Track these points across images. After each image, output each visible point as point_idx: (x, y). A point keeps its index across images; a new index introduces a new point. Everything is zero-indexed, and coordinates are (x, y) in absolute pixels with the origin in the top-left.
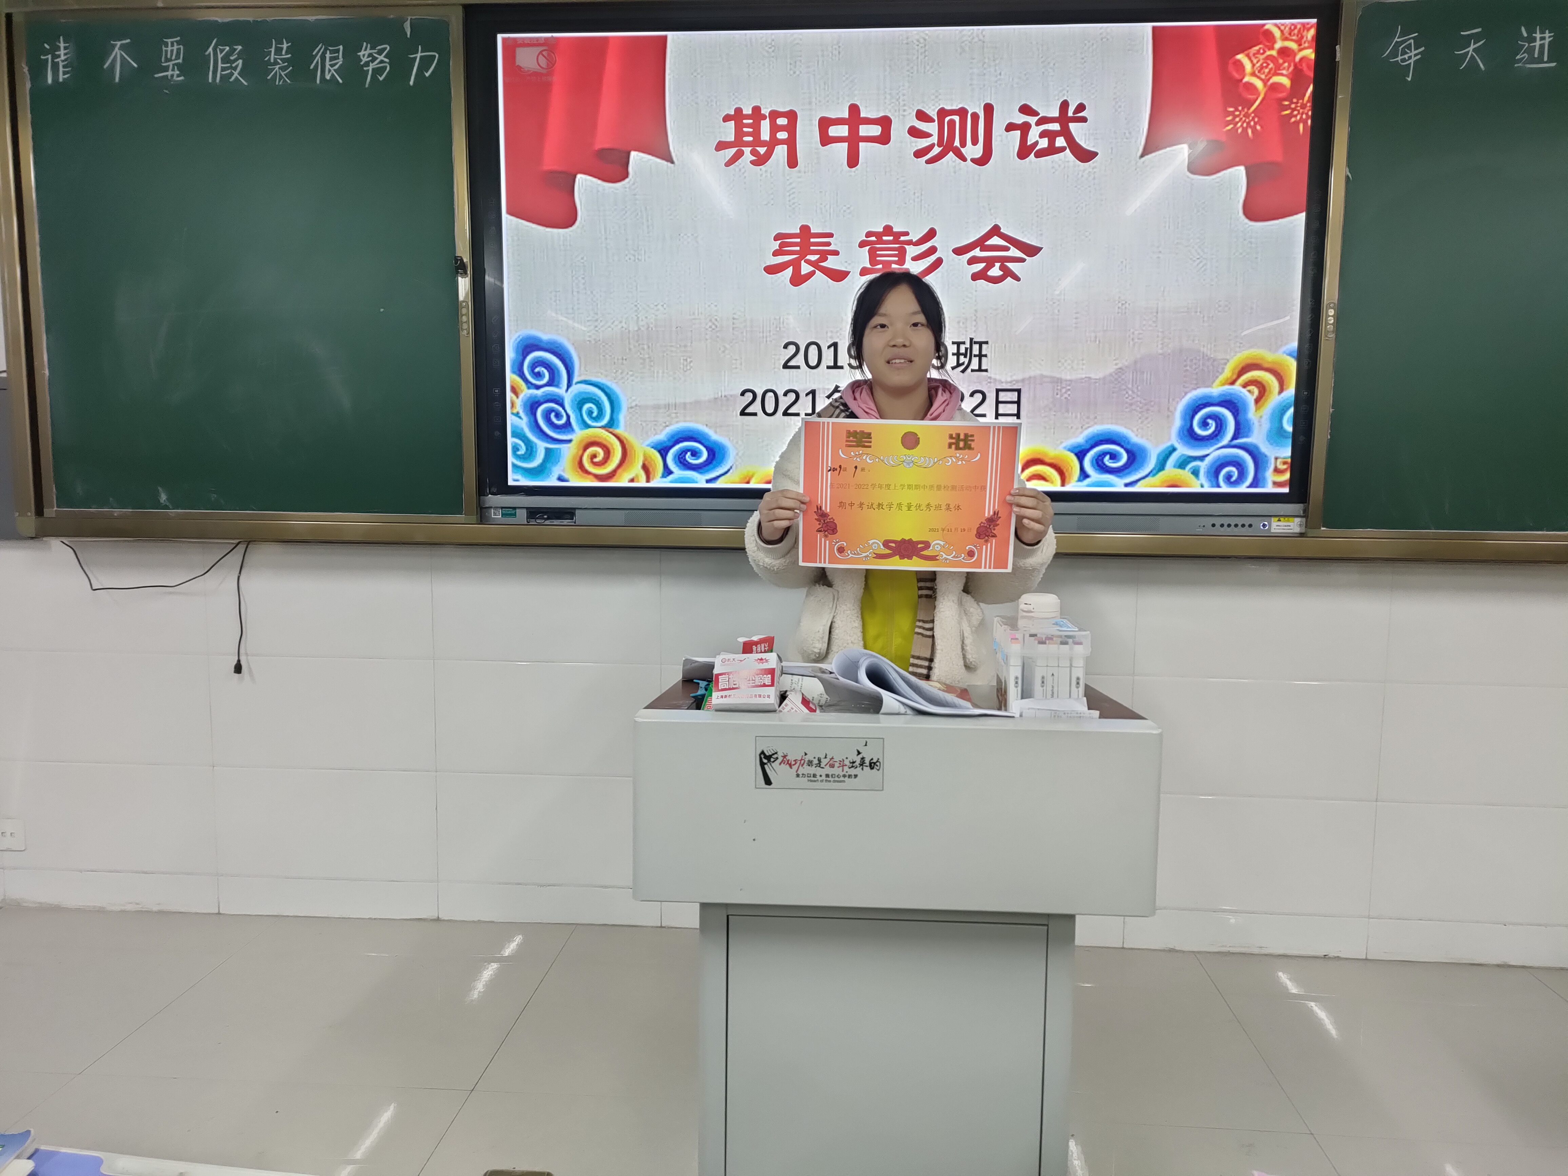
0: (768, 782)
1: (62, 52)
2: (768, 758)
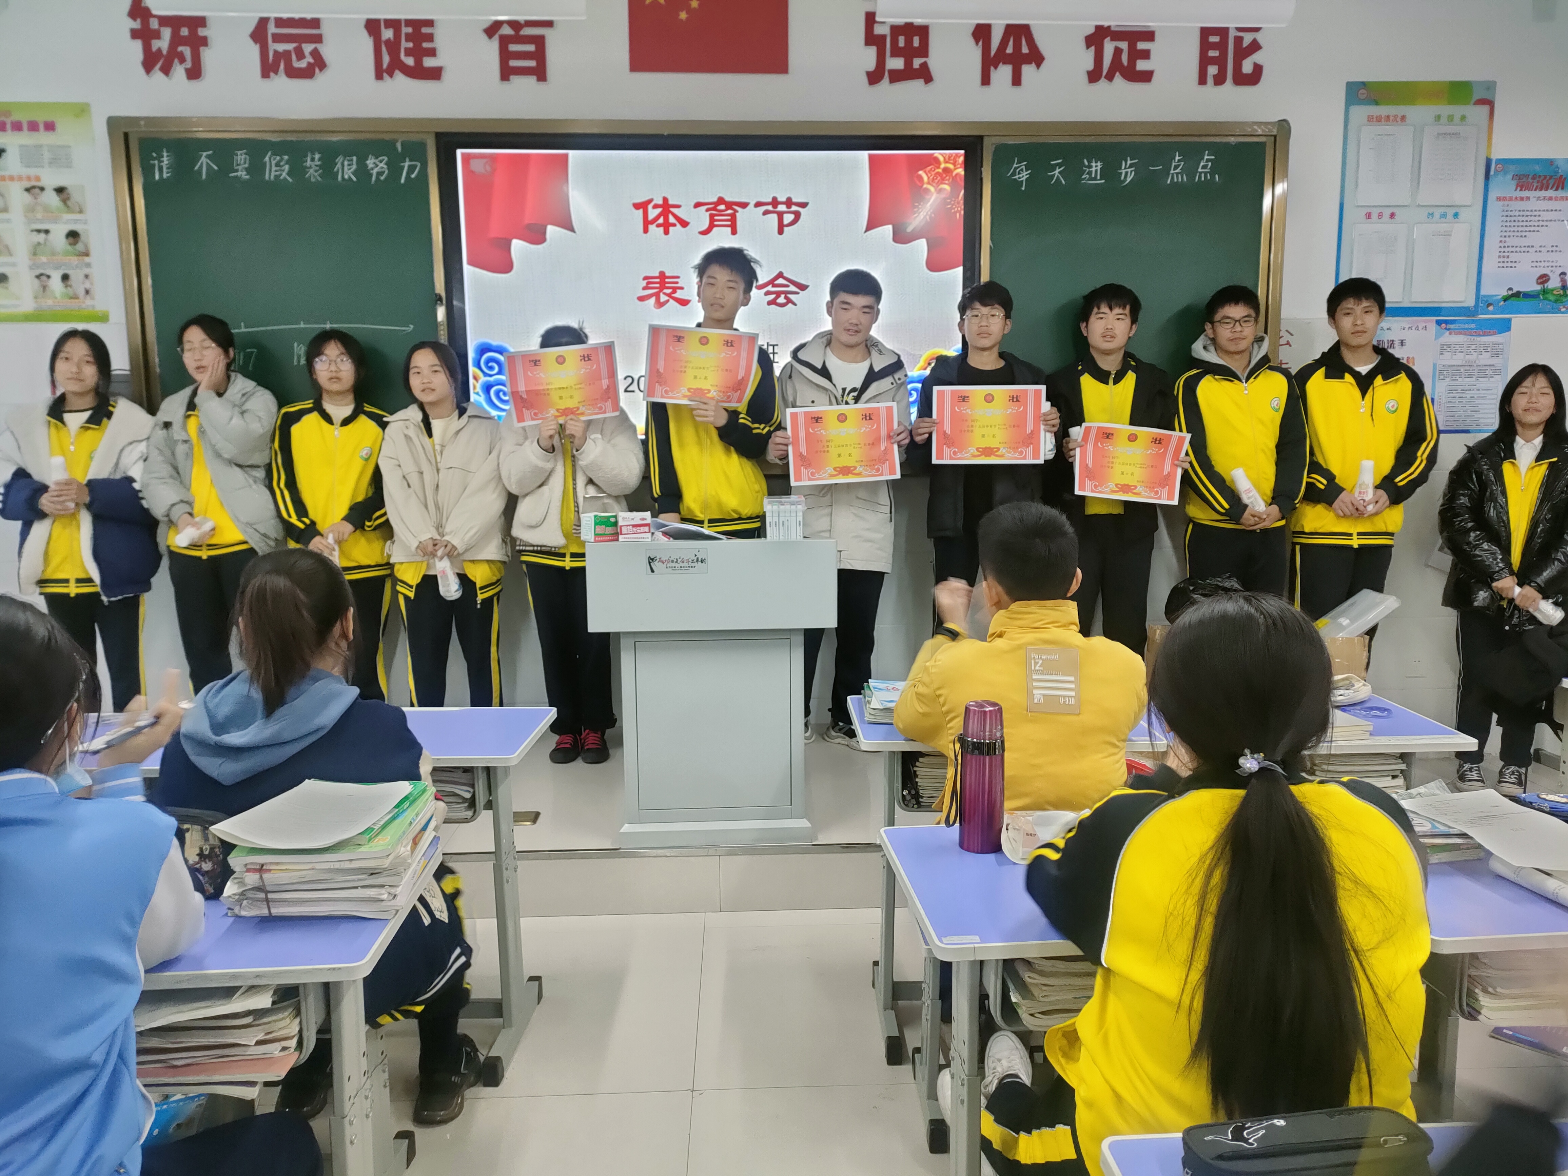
0: (653, 572)
1: (166, 159)
2: (652, 559)
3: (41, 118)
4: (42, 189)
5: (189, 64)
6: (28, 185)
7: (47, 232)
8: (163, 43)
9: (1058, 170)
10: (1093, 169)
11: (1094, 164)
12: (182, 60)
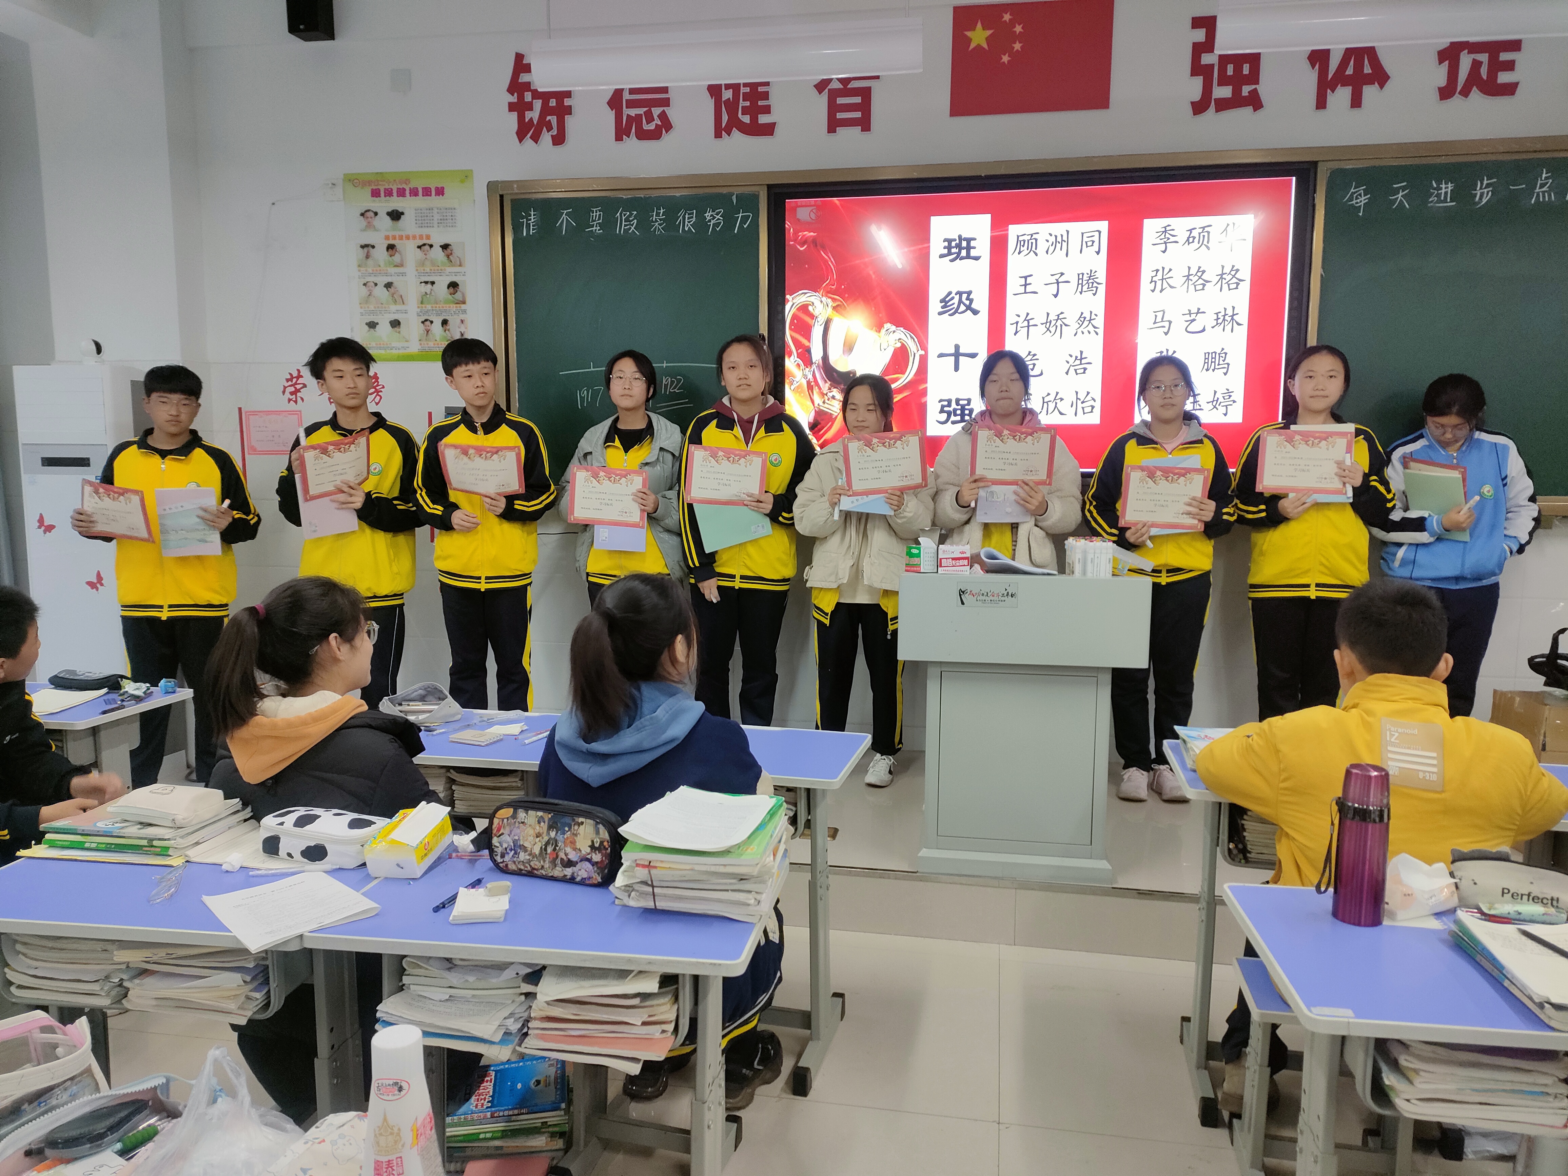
0: (963, 604)
3: (433, 185)
4: (431, 246)
5: (555, 132)
6: (420, 243)
7: (433, 283)
8: (533, 115)
9: (1401, 194)
10: (1443, 191)
11: (1443, 186)
12: (549, 129)
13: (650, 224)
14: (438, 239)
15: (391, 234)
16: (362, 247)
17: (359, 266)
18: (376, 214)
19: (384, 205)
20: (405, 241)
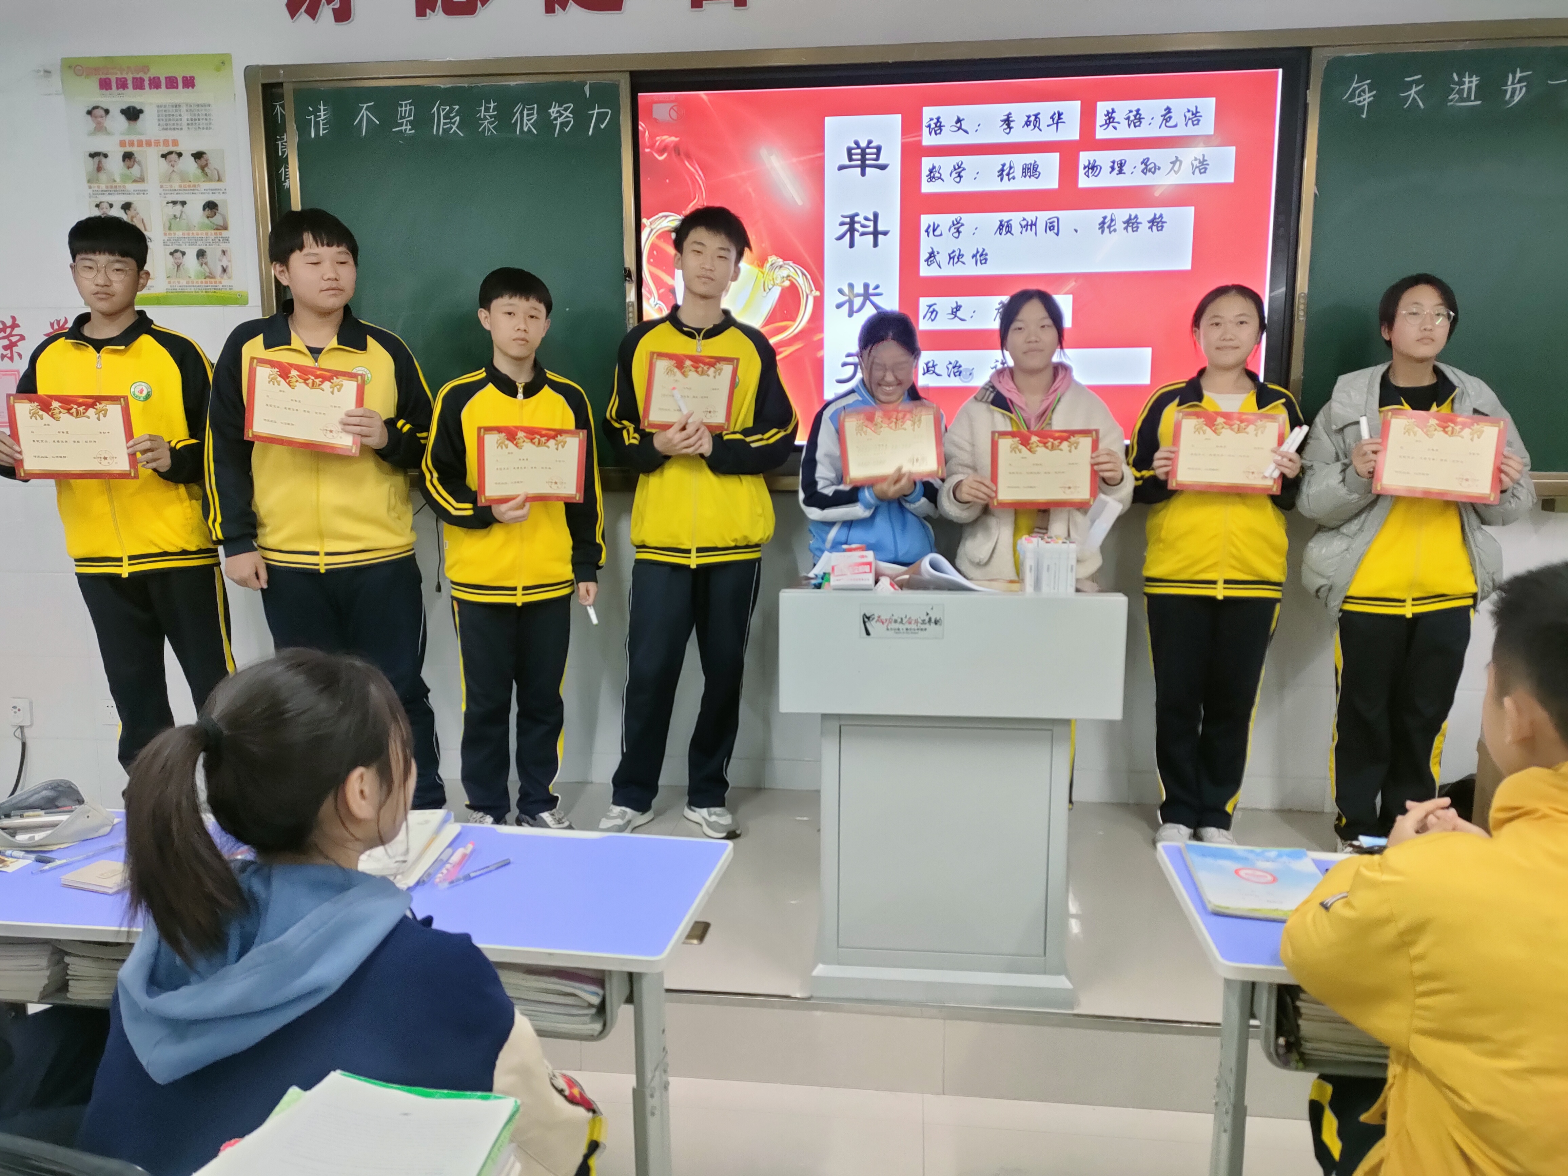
0: (868, 633)
1: (322, 113)
2: (868, 618)
3: (179, 73)
4: (180, 155)
5: (337, 4)
6: (165, 150)
7: (183, 203)
9: (1414, 90)
10: (1466, 86)
11: (1466, 79)
13: (477, 122)
14: (189, 144)
15: (127, 138)
16: (93, 155)
17: (89, 181)
18: (107, 112)
19: (117, 101)
20: (145, 148)
